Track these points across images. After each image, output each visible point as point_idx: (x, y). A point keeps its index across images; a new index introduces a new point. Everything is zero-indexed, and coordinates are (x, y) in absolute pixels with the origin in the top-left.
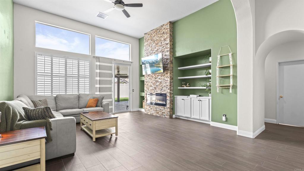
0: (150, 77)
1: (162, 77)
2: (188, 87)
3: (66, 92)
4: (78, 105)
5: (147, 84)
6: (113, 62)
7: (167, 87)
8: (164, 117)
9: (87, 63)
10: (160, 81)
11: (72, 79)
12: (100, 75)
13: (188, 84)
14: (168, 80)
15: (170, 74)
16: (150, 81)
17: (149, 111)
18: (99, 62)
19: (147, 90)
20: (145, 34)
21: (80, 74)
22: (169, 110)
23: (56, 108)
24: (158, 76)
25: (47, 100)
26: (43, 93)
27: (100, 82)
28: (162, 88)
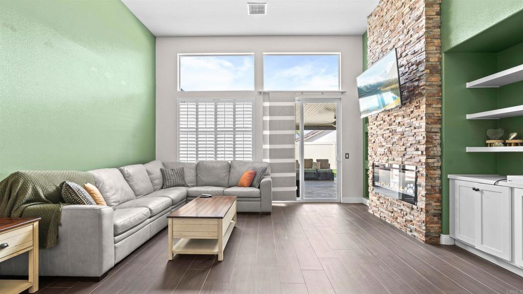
0: (379, 123)
1: (405, 119)
2: (517, 144)
3: (216, 157)
4: (227, 180)
5: (373, 140)
6: (296, 99)
7: (418, 146)
8: (410, 234)
9: (249, 106)
10: (401, 130)
11: (223, 136)
12: (273, 125)
13: (514, 135)
14: (420, 127)
15: (428, 105)
16: (380, 132)
17: (377, 209)
18: (270, 101)
19: (374, 156)
20: (368, 17)
21: (236, 126)
22: (423, 216)
23: (197, 182)
24: (395, 116)
25: (185, 170)
26: (186, 159)
27: (273, 139)
28: (406, 149)
